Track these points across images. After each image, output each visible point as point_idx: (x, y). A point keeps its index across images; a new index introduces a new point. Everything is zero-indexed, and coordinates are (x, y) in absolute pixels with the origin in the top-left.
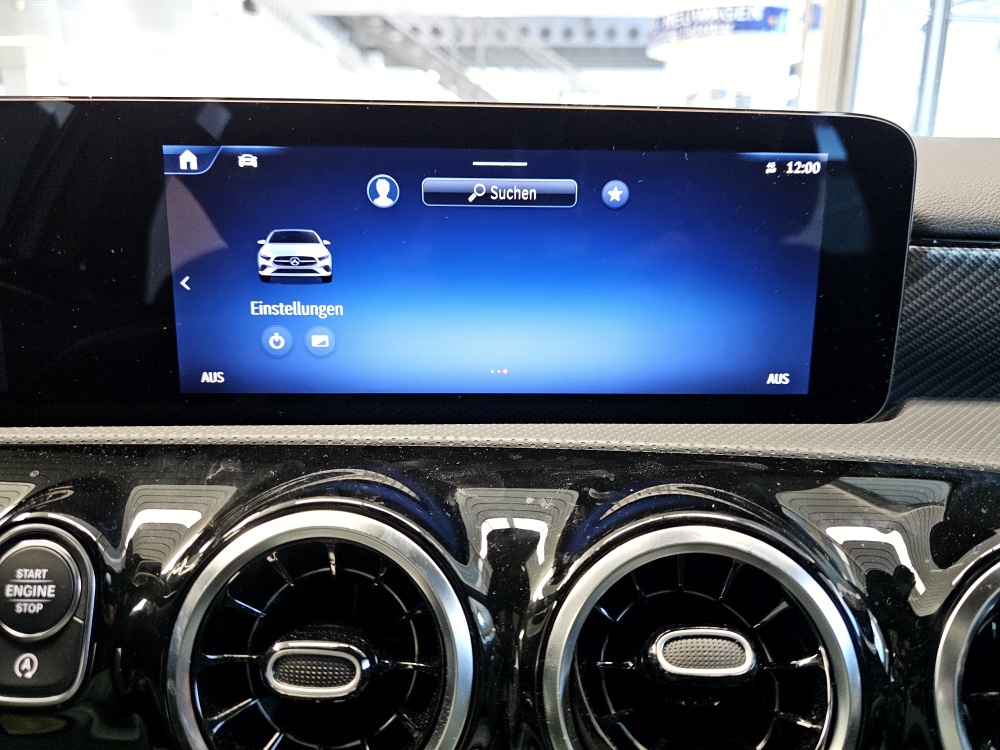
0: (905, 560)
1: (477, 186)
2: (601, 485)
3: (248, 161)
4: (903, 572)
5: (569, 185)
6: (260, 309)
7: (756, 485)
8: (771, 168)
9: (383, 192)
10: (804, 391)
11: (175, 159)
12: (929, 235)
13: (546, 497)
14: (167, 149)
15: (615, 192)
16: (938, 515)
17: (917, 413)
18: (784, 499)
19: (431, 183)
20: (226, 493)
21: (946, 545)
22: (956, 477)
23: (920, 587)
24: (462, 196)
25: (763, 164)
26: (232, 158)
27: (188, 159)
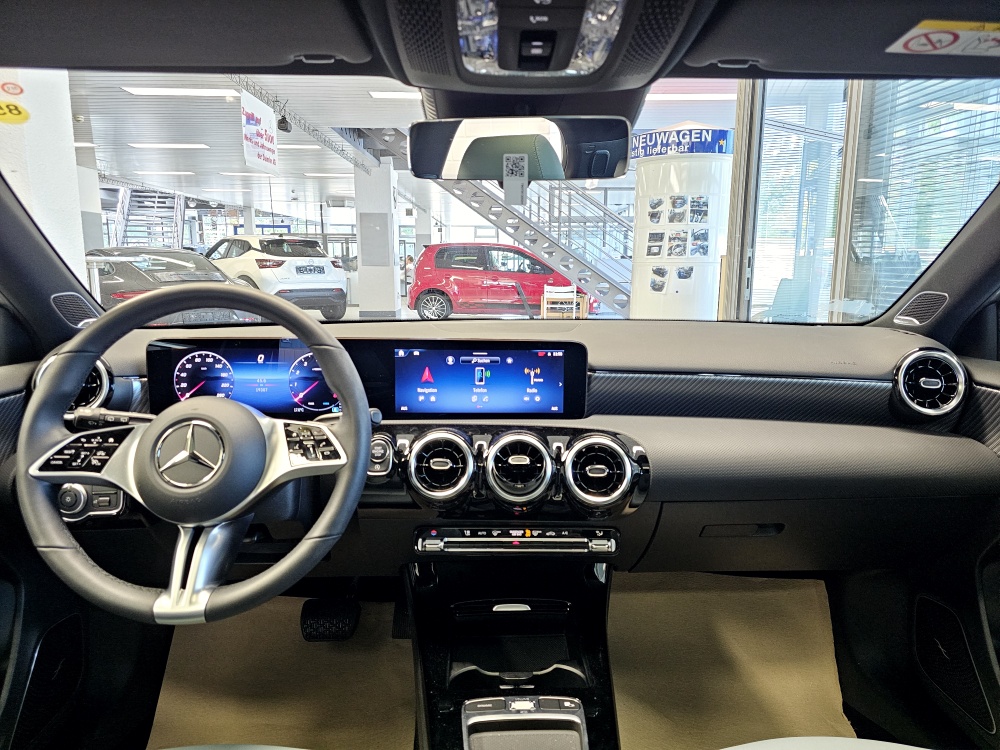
1: (474, 360)
3: (416, 353)
5: (498, 358)
6: (419, 390)
7: (540, 432)
8: (549, 354)
9: (450, 360)
10: (562, 412)
11: (398, 353)
12: (594, 370)
13: (486, 436)
14: (396, 350)
15: (510, 360)
17: (592, 417)
19: (462, 358)
20: (412, 436)
24: (470, 362)
26: (412, 353)
27: (401, 353)
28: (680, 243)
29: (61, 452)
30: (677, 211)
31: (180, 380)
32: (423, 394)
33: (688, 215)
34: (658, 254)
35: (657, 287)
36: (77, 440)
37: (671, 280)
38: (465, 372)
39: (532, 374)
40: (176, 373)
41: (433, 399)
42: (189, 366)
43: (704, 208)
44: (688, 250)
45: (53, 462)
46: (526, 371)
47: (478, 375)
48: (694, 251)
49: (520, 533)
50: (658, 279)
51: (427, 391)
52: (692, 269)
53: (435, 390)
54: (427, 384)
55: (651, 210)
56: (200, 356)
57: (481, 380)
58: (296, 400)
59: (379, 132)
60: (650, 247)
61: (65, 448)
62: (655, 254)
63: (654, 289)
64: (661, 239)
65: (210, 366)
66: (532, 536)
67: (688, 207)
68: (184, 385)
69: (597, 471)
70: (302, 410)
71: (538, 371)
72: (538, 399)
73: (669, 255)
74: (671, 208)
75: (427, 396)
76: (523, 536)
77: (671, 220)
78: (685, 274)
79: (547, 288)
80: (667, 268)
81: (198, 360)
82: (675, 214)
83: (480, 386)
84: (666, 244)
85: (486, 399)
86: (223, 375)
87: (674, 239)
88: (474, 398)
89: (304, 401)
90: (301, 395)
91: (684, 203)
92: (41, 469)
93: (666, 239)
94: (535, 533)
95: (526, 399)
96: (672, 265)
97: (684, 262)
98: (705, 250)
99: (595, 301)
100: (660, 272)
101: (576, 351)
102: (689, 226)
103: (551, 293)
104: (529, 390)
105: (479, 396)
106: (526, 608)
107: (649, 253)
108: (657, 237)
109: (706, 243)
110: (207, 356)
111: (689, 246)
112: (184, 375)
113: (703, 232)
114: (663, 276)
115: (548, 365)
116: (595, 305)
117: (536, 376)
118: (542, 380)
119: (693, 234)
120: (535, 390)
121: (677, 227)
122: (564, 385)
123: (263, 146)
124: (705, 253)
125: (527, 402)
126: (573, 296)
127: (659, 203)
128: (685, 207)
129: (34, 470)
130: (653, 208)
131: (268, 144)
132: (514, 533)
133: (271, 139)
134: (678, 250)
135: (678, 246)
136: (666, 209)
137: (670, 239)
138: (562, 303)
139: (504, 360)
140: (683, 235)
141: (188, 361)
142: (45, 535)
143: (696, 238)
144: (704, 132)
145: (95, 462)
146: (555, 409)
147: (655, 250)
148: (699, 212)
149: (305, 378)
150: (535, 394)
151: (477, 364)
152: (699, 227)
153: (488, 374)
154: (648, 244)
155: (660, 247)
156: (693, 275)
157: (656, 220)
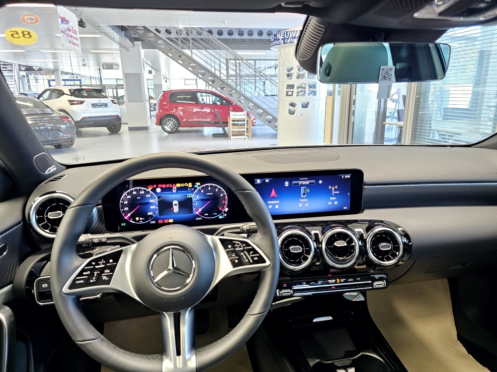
0: (363, 232)
1: (300, 182)
2: (324, 226)
3: (267, 181)
4: (363, 234)
5: (314, 181)
6: (269, 202)
7: (344, 224)
8: (343, 177)
9: (287, 184)
10: (349, 210)
11: (257, 181)
12: (366, 184)
13: (318, 228)
14: (255, 180)
15: (320, 182)
16: (367, 225)
18: (349, 226)
19: (293, 182)
21: (368, 230)
22: (369, 221)
23: (364, 235)
24: (298, 184)
25: (342, 177)
26: (265, 181)
27: (259, 181)
28: (302, 90)
29: (80, 274)
30: (301, 73)
31: (124, 206)
32: (271, 204)
33: (306, 75)
34: (292, 95)
35: (292, 113)
36: (89, 264)
37: (298, 109)
38: (295, 190)
39: (333, 189)
40: (121, 201)
41: (277, 207)
42: (129, 197)
44: (307, 93)
45: (77, 282)
46: (330, 187)
47: (302, 191)
48: (309, 94)
49: (334, 281)
50: (292, 108)
51: (273, 202)
52: (308, 103)
53: (278, 202)
54: (274, 198)
55: (288, 73)
56: (135, 190)
57: (304, 194)
58: (197, 213)
59: (134, 28)
60: (287, 92)
61: (83, 270)
62: (290, 96)
63: (290, 114)
64: (293, 88)
65: (143, 197)
66: (340, 282)
68: (126, 209)
69: (384, 246)
70: (201, 218)
71: (336, 187)
72: (336, 203)
73: (297, 96)
74: (298, 72)
75: (274, 205)
76: (336, 282)
77: (298, 78)
78: (305, 106)
79: (231, 113)
80: (296, 103)
81: (134, 193)
82: (300, 75)
83: (303, 198)
84: (295, 90)
85: (307, 205)
86: (151, 201)
87: (300, 87)
88: (300, 205)
89: (202, 213)
90: (200, 210)
92: (70, 288)
93: (295, 87)
94: (342, 281)
95: (330, 203)
96: (299, 101)
97: (304, 99)
98: (314, 93)
99: (254, 119)
100: (293, 105)
101: (357, 175)
102: (306, 81)
103: (233, 115)
104: (331, 198)
105: (303, 204)
106: (330, 318)
107: (287, 95)
108: (291, 87)
109: (315, 89)
110: (141, 190)
111: (307, 92)
112: (126, 202)
113: (314, 84)
114: (294, 107)
115: (342, 184)
116: (254, 121)
117: (335, 190)
118: (338, 192)
119: (309, 85)
120: (335, 198)
121: (301, 81)
122: (351, 194)
123: (71, 36)
124: (315, 94)
125: (330, 205)
126: (245, 117)
127: (292, 69)
128: (304, 71)
129: (65, 289)
130: (289, 71)
131: (74, 35)
132: (330, 281)
133: (75, 32)
134: (301, 93)
135: (301, 91)
136: (295, 72)
137: (297, 88)
138: (238, 121)
139: (317, 182)
140: (304, 85)
141: (128, 194)
142: (79, 332)
143: (310, 87)
145: (104, 278)
146: (345, 208)
147: (290, 93)
148: (312, 74)
149: (202, 200)
150: (334, 200)
151: (302, 185)
152: (311, 81)
153: (308, 190)
154: (286, 90)
155: (293, 92)
156: (309, 106)
157: (290, 78)
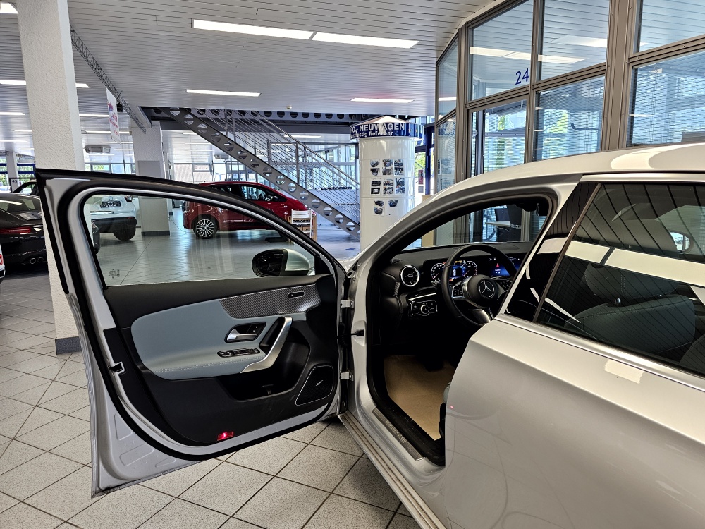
26: (494, 259)
27: (491, 259)
28: (390, 186)
30: (387, 168)
32: (497, 271)
33: (394, 170)
34: (378, 193)
35: (378, 212)
37: (386, 207)
40: (431, 270)
41: (499, 273)
42: (435, 268)
43: (401, 167)
44: (395, 191)
48: (397, 191)
50: (378, 207)
52: (397, 201)
53: (500, 270)
54: (498, 268)
55: (372, 168)
59: (168, 110)
60: (372, 189)
62: (376, 193)
64: (379, 184)
65: (441, 267)
67: (393, 166)
68: (434, 274)
73: (384, 193)
74: (384, 167)
77: (384, 174)
78: (393, 204)
79: (293, 212)
80: (383, 201)
81: (438, 266)
82: (386, 170)
84: (382, 187)
87: (386, 184)
89: (466, 276)
91: (391, 164)
93: (382, 184)
96: (386, 199)
97: (392, 197)
98: (403, 190)
100: (379, 203)
102: (394, 177)
103: (296, 214)
107: (372, 193)
109: (403, 186)
110: (440, 264)
111: (395, 189)
113: (402, 180)
114: (381, 206)
119: (396, 181)
121: (387, 177)
124: (403, 192)
126: (310, 216)
127: (377, 164)
128: (391, 166)
130: (373, 166)
134: (389, 191)
135: (389, 188)
136: (381, 167)
137: (384, 184)
140: (391, 182)
141: (435, 266)
143: (398, 184)
144: (401, 125)
147: (376, 191)
148: (399, 169)
149: (466, 269)
152: (399, 177)
154: (371, 187)
155: (379, 189)
156: (398, 204)
157: (375, 174)
